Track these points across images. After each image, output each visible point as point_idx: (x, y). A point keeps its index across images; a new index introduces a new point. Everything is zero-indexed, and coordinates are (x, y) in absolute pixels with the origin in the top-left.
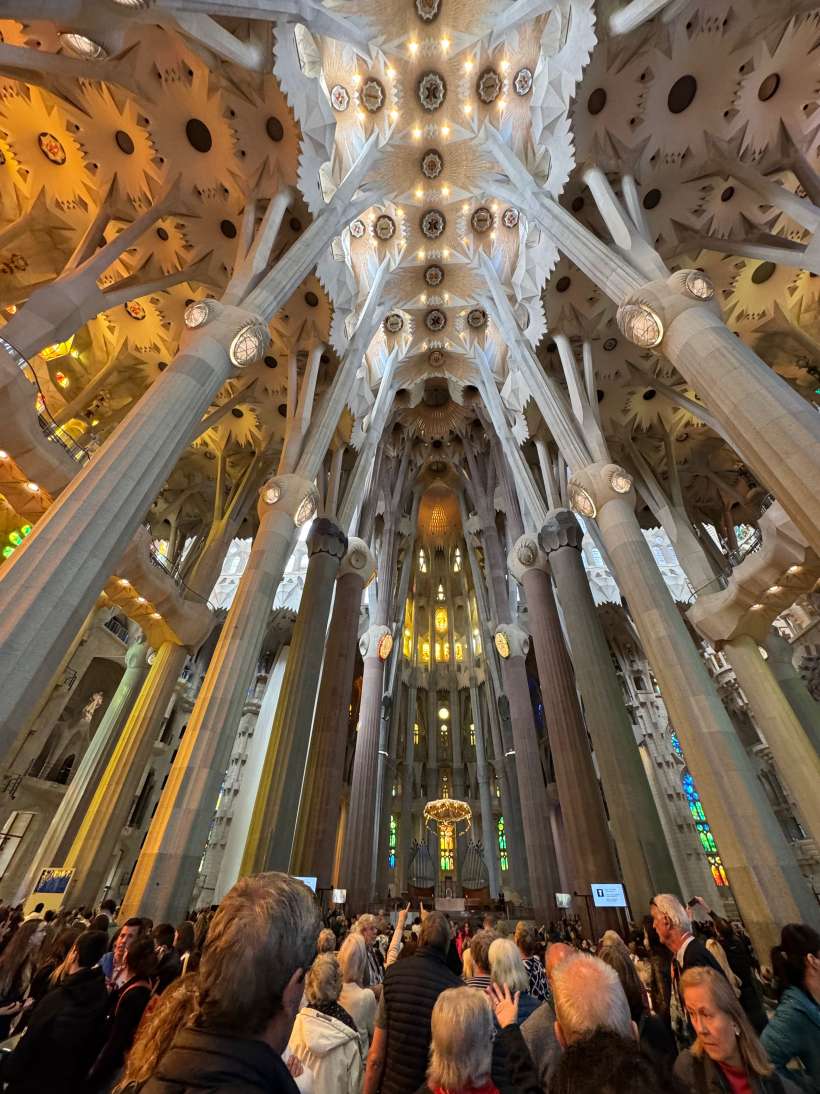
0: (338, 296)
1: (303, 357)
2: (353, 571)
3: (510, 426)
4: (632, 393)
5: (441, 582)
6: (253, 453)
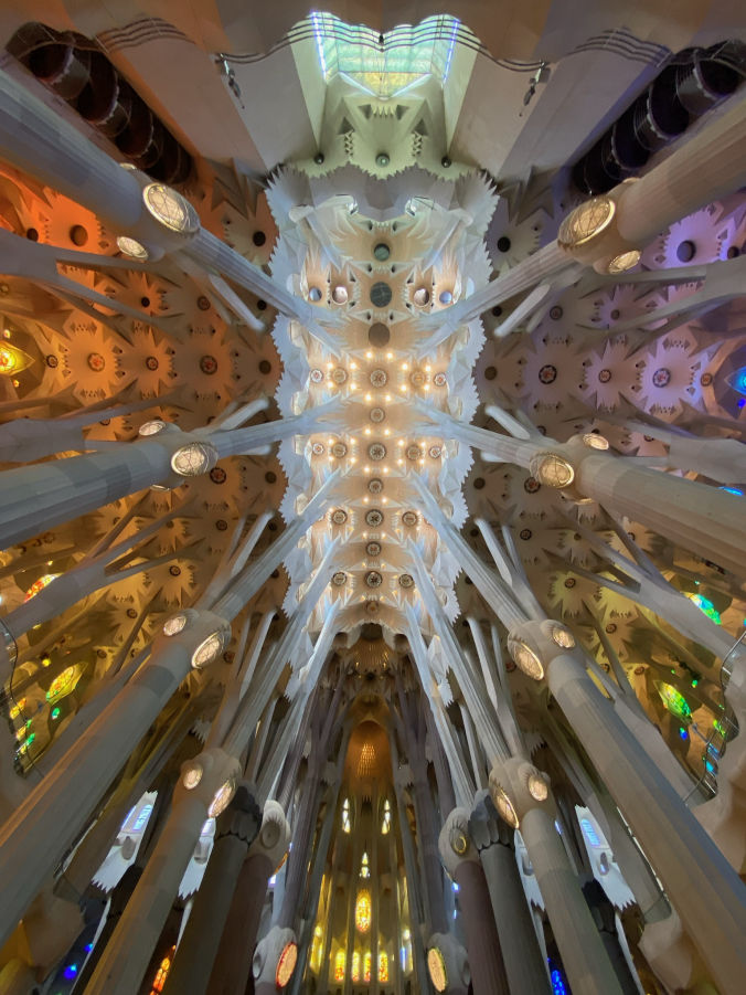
0: (295, 573)
2: (263, 851)
5: (365, 849)
6: (188, 695)
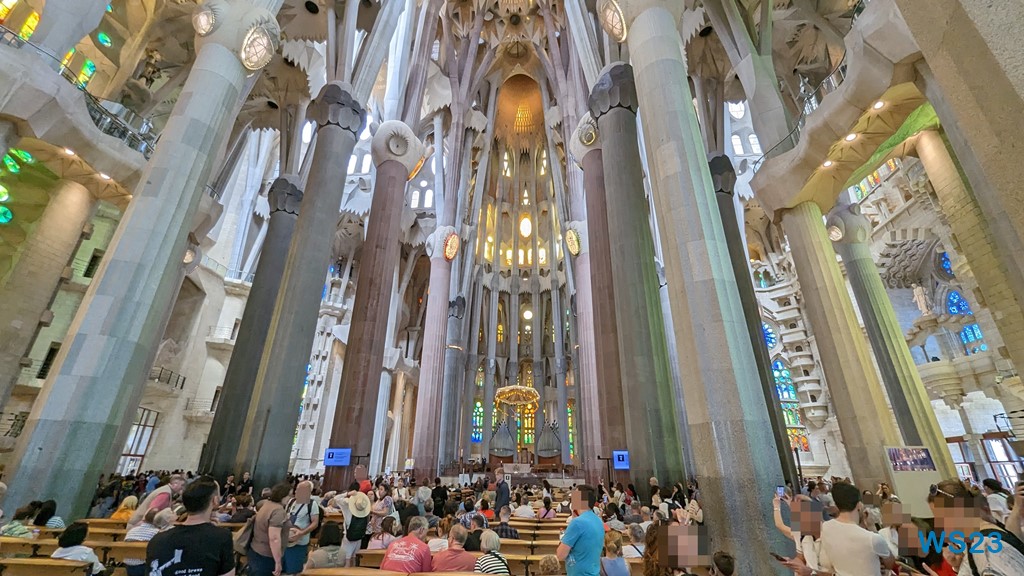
2: (392, 158)
5: (526, 187)
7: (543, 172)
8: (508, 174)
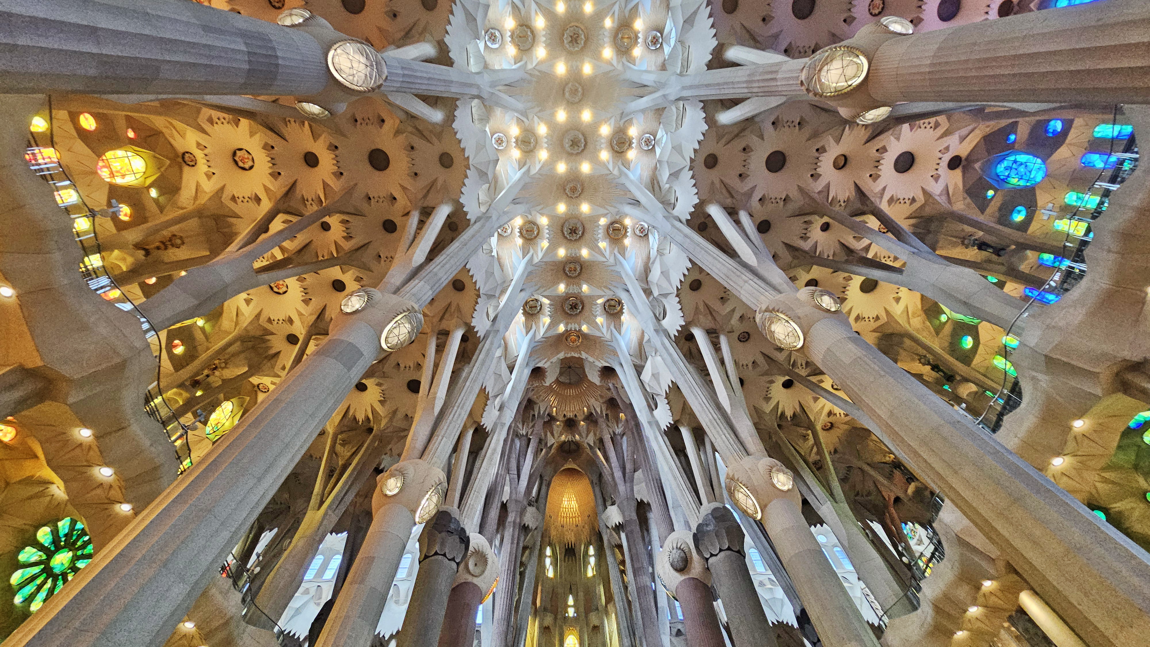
0: (485, 283)
1: (444, 335)
2: (470, 579)
3: (651, 410)
4: (772, 382)
5: (571, 593)
6: (370, 430)
7: (590, 573)
8: (550, 574)
